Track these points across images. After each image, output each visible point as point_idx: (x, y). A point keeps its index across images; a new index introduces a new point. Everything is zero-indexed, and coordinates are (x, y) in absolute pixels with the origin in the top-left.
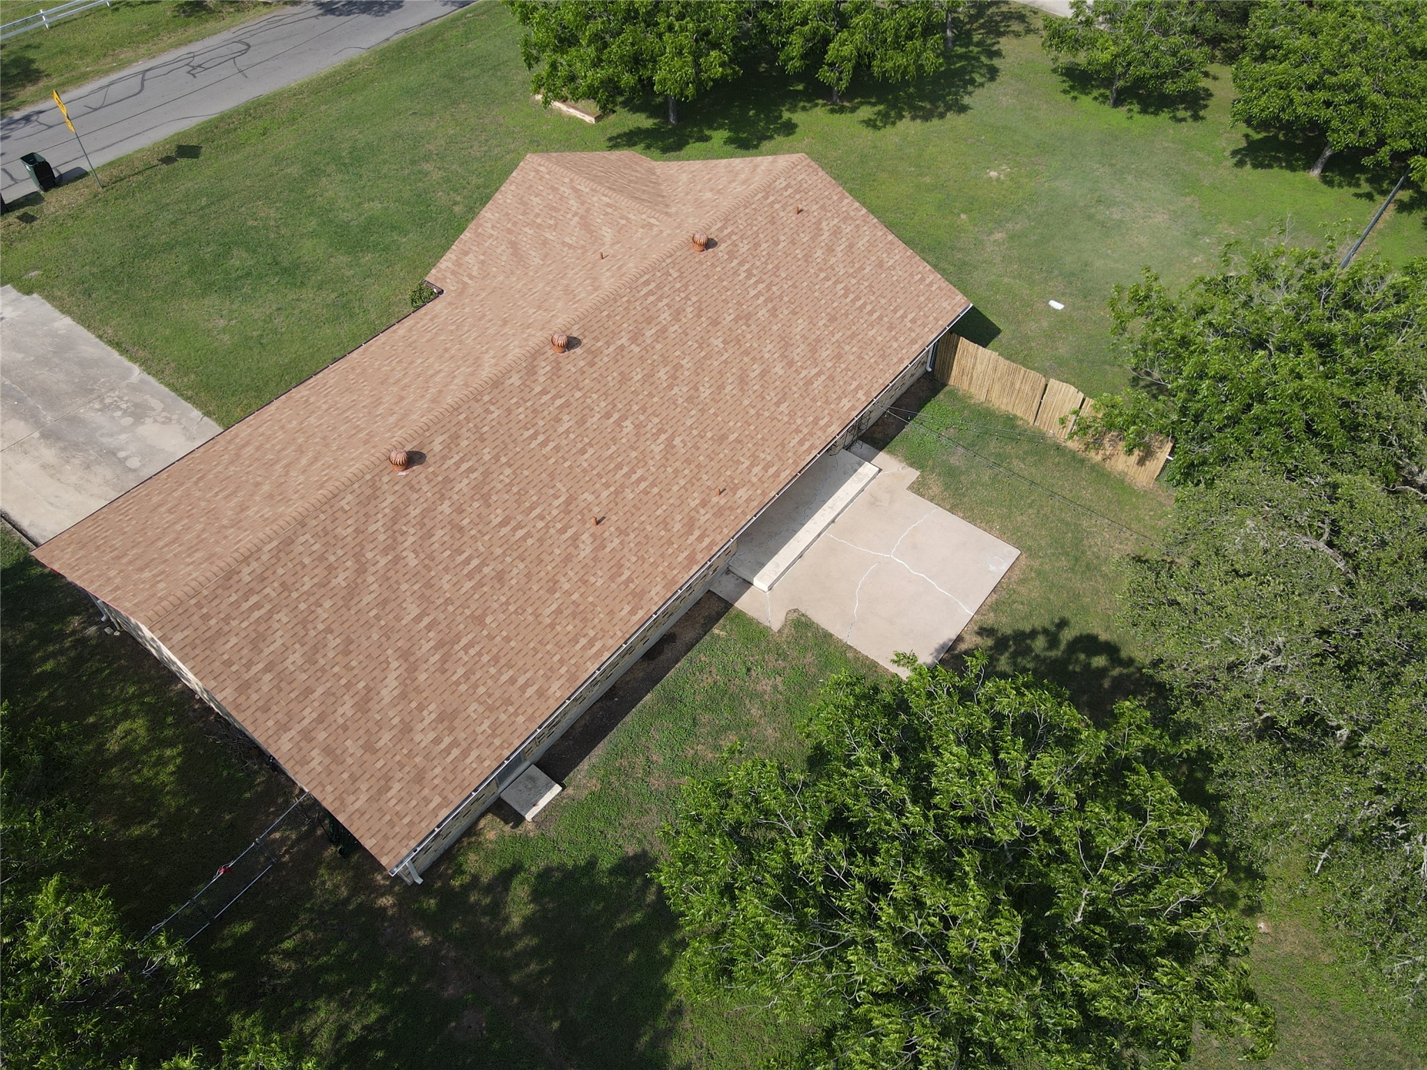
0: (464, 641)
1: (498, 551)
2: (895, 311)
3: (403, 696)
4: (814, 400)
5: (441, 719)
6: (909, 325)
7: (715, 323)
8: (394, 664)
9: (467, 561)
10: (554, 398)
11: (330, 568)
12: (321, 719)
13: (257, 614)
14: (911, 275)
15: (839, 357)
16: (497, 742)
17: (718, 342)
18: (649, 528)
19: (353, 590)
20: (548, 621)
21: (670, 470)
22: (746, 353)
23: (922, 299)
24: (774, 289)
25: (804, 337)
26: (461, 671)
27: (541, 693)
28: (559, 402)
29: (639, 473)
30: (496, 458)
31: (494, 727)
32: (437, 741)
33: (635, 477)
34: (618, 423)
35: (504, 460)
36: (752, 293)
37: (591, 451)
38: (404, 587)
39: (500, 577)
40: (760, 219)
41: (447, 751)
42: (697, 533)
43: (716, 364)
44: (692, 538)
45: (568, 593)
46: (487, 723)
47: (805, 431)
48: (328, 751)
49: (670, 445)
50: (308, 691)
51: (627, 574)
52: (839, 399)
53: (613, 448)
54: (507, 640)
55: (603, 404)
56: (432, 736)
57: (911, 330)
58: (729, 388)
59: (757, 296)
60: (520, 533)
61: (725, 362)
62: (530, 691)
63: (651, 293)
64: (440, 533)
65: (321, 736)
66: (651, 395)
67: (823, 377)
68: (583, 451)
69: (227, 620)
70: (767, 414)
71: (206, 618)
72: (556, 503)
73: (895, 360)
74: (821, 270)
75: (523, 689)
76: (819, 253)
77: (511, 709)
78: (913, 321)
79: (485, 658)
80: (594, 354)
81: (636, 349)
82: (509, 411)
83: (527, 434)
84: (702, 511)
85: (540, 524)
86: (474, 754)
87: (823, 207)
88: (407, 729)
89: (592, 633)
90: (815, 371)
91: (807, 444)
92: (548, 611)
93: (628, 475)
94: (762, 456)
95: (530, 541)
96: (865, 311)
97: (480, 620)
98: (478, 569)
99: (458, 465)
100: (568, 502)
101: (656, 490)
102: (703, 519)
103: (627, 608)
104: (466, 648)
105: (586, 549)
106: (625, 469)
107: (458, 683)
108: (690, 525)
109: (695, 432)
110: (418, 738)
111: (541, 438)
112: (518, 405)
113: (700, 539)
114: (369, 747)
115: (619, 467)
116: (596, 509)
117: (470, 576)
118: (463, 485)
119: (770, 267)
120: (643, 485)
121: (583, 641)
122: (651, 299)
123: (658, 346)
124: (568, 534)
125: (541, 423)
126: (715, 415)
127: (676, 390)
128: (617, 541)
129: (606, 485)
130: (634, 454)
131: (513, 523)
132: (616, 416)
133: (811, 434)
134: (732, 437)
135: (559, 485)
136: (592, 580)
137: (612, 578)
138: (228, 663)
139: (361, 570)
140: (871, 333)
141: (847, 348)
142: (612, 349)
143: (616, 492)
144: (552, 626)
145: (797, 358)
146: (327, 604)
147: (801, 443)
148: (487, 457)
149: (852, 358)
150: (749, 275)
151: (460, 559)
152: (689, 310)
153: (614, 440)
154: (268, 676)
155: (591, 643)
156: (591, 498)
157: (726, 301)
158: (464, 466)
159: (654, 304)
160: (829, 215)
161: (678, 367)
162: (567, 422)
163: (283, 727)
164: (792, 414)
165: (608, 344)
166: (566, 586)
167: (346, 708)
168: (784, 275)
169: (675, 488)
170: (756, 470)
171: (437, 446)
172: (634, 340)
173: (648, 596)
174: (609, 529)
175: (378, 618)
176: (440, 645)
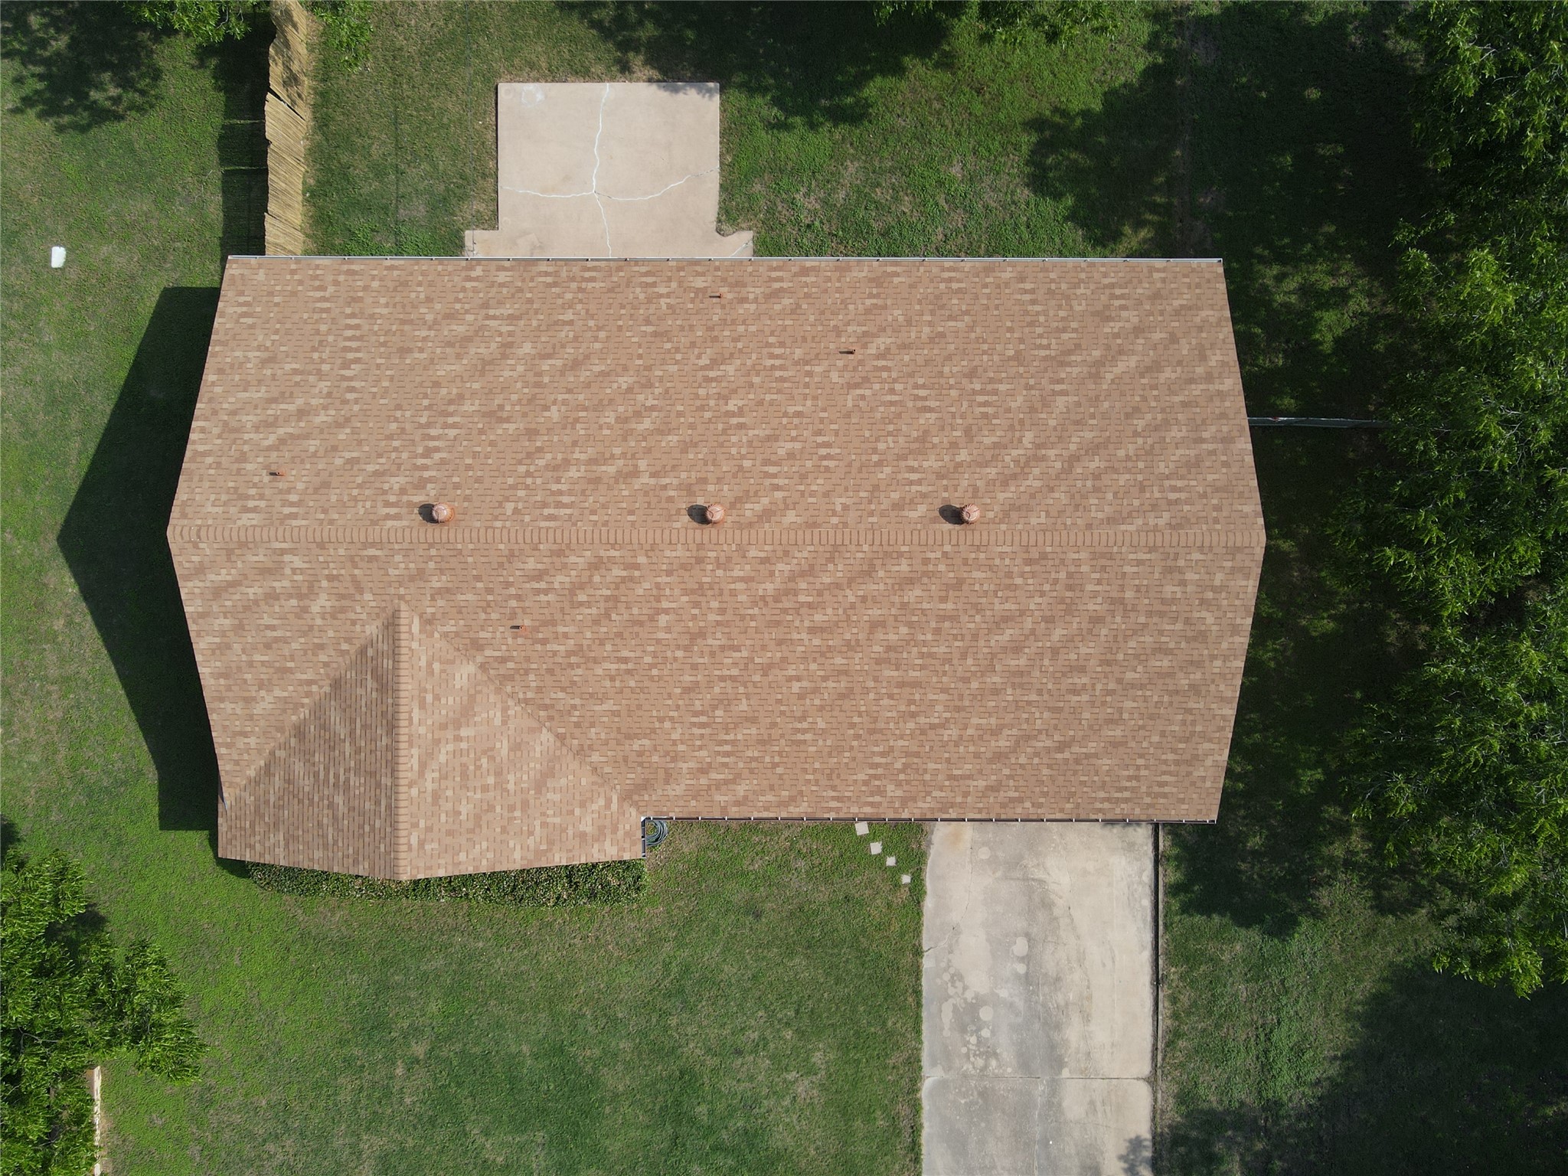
0: (1043, 353)
1: (954, 393)
2: (327, 310)
3: (1121, 352)
4: (530, 301)
5: (1109, 319)
6: (331, 289)
7: (532, 433)
8: (1109, 376)
9: (985, 404)
10: (775, 476)
11: (1097, 477)
12: (1191, 381)
13: (1179, 484)
14: (252, 327)
15: (450, 316)
16: (1083, 276)
17: (554, 413)
18: (812, 318)
19: (1094, 449)
20: (966, 318)
21: (740, 345)
22: (538, 385)
23: (277, 299)
24: (423, 420)
25: (459, 356)
26: (1065, 336)
27: (1022, 279)
28: (772, 470)
29: (769, 362)
30: (880, 464)
31: (1076, 286)
32: (1124, 308)
33: (777, 362)
34: (741, 412)
35: (875, 458)
36: (452, 433)
37: (791, 410)
38: (1052, 423)
39: (972, 374)
40: (334, 498)
41: (1122, 297)
42: (777, 285)
43: (581, 397)
44: (785, 285)
45: (930, 324)
46: (1079, 292)
47: (574, 285)
48: (1203, 358)
49: (714, 363)
50: (1185, 405)
51: (868, 302)
52: (502, 285)
53: (768, 397)
54: (1010, 330)
55: (734, 439)
56: (1124, 314)
57: (336, 283)
58: (596, 369)
59: (454, 426)
60: (922, 393)
61: (570, 391)
62: (1028, 286)
63: (559, 505)
64: (988, 441)
65: (1200, 370)
66: (680, 414)
67: (491, 312)
68: (798, 414)
69: (1204, 495)
70: (591, 323)
71: (1218, 508)
72: (868, 392)
73: (396, 273)
74: (345, 402)
75: (1032, 291)
76: (318, 420)
77: (1053, 286)
78: (322, 288)
79: (1039, 330)
80: (688, 489)
81: (642, 465)
82: (826, 494)
83: (831, 464)
84: (751, 296)
85: (898, 387)
86: (1106, 281)
87: (243, 458)
88: (1138, 331)
89: (942, 286)
90: (492, 323)
91: (587, 275)
92: (959, 324)
93: (782, 368)
94: (642, 296)
95: (921, 381)
96: (358, 333)
97: (1018, 357)
98: (982, 392)
99: (919, 482)
100: (857, 386)
101: (772, 340)
102: (758, 291)
103: (896, 280)
104: (1048, 347)
105: (883, 342)
106: (778, 374)
107: (1075, 330)
108: (776, 294)
109: (679, 357)
110: (1135, 320)
111: (823, 451)
112: (813, 494)
113: (780, 279)
114: (1173, 339)
115: (782, 380)
116: (840, 363)
117: (995, 392)
118: (931, 463)
119: (396, 444)
120: (778, 351)
121: (955, 286)
122: (566, 499)
123: (617, 451)
124: (884, 363)
125: (809, 464)
126: (640, 357)
127: (648, 404)
128: (850, 329)
129: (810, 374)
130: (756, 380)
131: (920, 404)
132: (734, 421)
133: (573, 279)
134: (650, 329)
135: (850, 404)
136: (901, 319)
137: (885, 307)
138: (1226, 464)
139: (1074, 459)
140: (385, 311)
141: (429, 317)
142: (667, 481)
143: (807, 363)
144: (967, 313)
145: (494, 345)
146: (1121, 453)
147: (592, 279)
148: (888, 470)
149: (438, 306)
150: (428, 453)
151: (990, 410)
152: (541, 463)
153: (761, 403)
154: (1205, 435)
155: (950, 280)
156: (835, 376)
157: (492, 444)
158: (914, 477)
159: (570, 492)
160: (246, 448)
161: (622, 420)
162: (783, 448)
163: (1221, 394)
164: (570, 305)
165: (665, 487)
166: (926, 330)
167: (1168, 374)
168: (394, 426)
169: (753, 329)
170: (662, 290)
171: (922, 509)
172: (635, 473)
173: (870, 275)
174: (845, 342)
175: (1092, 416)
176: (1063, 364)
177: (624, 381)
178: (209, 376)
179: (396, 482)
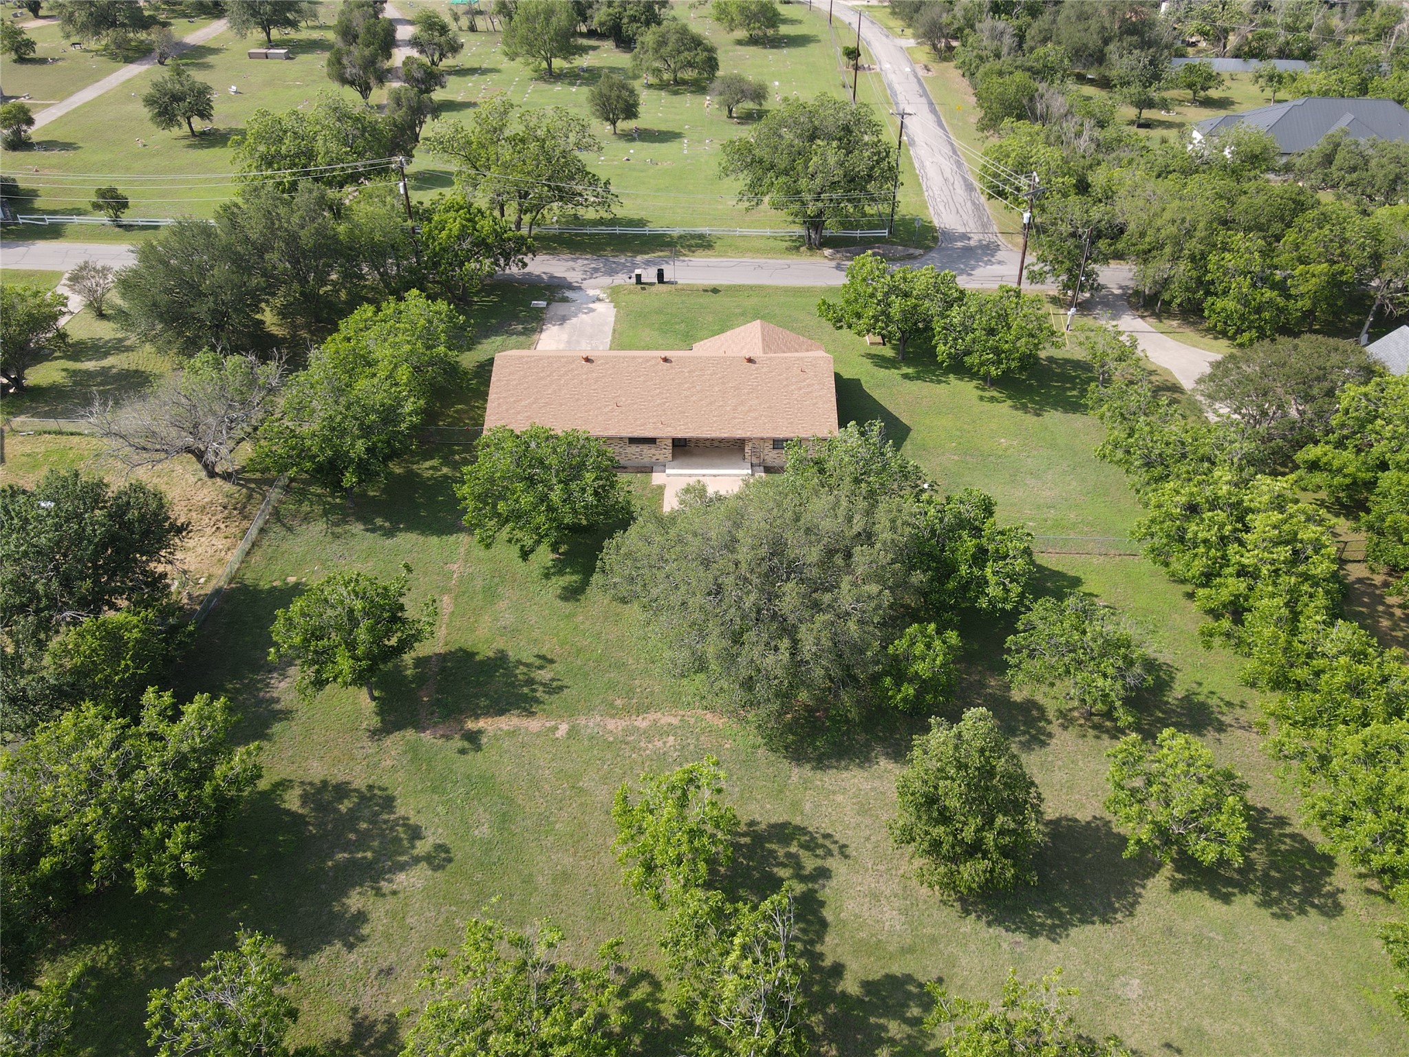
1: (585, 394)
2: (799, 420)
4: (729, 423)
6: (800, 427)
7: (723, 383)
8: (532, 399)
9: (575, 391)
10: (645, 371)
11: (543, 371)
13: (518, 369)
14: (824, 415)
15: (756, 419)
17: (717, 389)
18: (630, 417)
19: (542, 378)
20: (577, 417)
21: (655, 409)
22: (723, 397)
23: (817, 423)
24: (760, 387)
25: (751, 406)
28: (645, 373)
29: (646, 403)
33: (643, 403)
35: (612, 376)
36: (749, 383)
37: (639, 390)
38: (554, 386)
39: (578, 400)
40: (784, 365)
42: (642, 428)
43: (708, 394)
44: (639, 428)
45: (589, 416)
47: (714, 429)
48: (499, 404)
49: (664, 403)
50: (510, 390)
51: (610, 422)
52: (740, 429)
53: (646, 393)
54: (562, 413)
55: (658, 381)
56: (522, 418)
57: (798, 429)
58: (704, 402)
59: (749, 385)
60: (595, 394)
61: (712, 395)
64: (576, 381)
65: (501, 400)
66: (675, 388)
67: (742, 420)
68: (636, 388)
69: (511, 365)
70: (707, 416)
71: (507, 362)
72: (613, 395)
73: (778, 433)
74: (787, 392)
75: (552, 425)
76: (794, 387)
78: (803, 427)
79: (552, 413)
80: (672, 368)
81: (687, 374)
82: (629, 366)
83: (627, 374)
84: (651, 425)
85: (603, 396)
87: (815, 376)
88: (518, 413)
90: (741, 417)
92: (579, 415)
93: (641, 402)
94: (689, 425)
95: (595, 398)
96: (787, 413)
98: (575, 394)
99: (600, 369)
100: (616, 396)
101: (644, 410)
102: (649, 426)
103: (600, 430)
105: (607, 410)
106: (643, 400)
108: (643, 425)
109: (676, 405)
110: (519, 416)
111: (629, 378)
112: (633, 366)
113: (641, 430)
114: (507, 410)
115: (642, 398)
116: (622, 403)
117: (571, 394)
118: (595, 375)
119: (767, 380)
120: (643, 407)
122: (711, 365)
123: (695, 378)
124: (607, 403)
125: (634, 374)
126: (689, 406)
127: (686, 392)
128: (617, 414)
129: (632, 400)
130: (650, 398)
131: (596, 391)
132: (657, 386)
133: (715, 431)
134: (686, 414)
135: (619, 391)
136: (599, 417)
137: (605, 420)
138: (501, 374)
139: (549, 376)
140: (779, 420)
141: (763, 418)
142: (679, 370)
143: (633, 403)
144: (576, 419)
145: (740, 410)
146: (534, 377)
147: (708, 431)
148: (609, 373)
149: (761, 421)
150: (756, 378)
151: (574, 389)
152: (719, 375)
153: (649, 391)
156: (624, 400)
157: (736, 380)
158: (601, 371)
159: (709, 367)
160: (815, 379)
161: (694, 387)
162: (642, 379)
164: (715, 422)
165: (680, 368)
166: (591, 414)
168: (769, 385)
169: (651, 414)
170: (682, 427)
171: (600, 362)
173: (609, 431)
174: (619, 410)
175: (540, 388)
177: (694, 398)
178: (834, 399)
179: (765, 370)
